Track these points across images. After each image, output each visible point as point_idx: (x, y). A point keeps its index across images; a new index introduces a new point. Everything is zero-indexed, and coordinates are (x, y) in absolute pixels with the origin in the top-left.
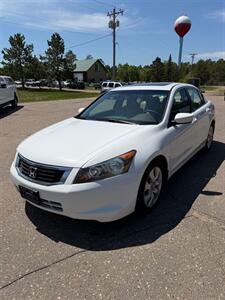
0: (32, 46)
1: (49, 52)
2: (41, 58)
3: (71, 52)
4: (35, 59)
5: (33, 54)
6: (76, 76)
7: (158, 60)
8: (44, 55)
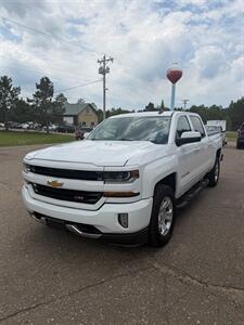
0: (19, 89)
1: (37, 95)
2: (28, 100)
3: (62, 95)
4: (22, 102)
5: (20, 97)
6: (65, 119)
7: (151, 105)
8: (32, 98)
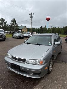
0: (7, 22)
1: (11, 24)
7: (42, 27)
